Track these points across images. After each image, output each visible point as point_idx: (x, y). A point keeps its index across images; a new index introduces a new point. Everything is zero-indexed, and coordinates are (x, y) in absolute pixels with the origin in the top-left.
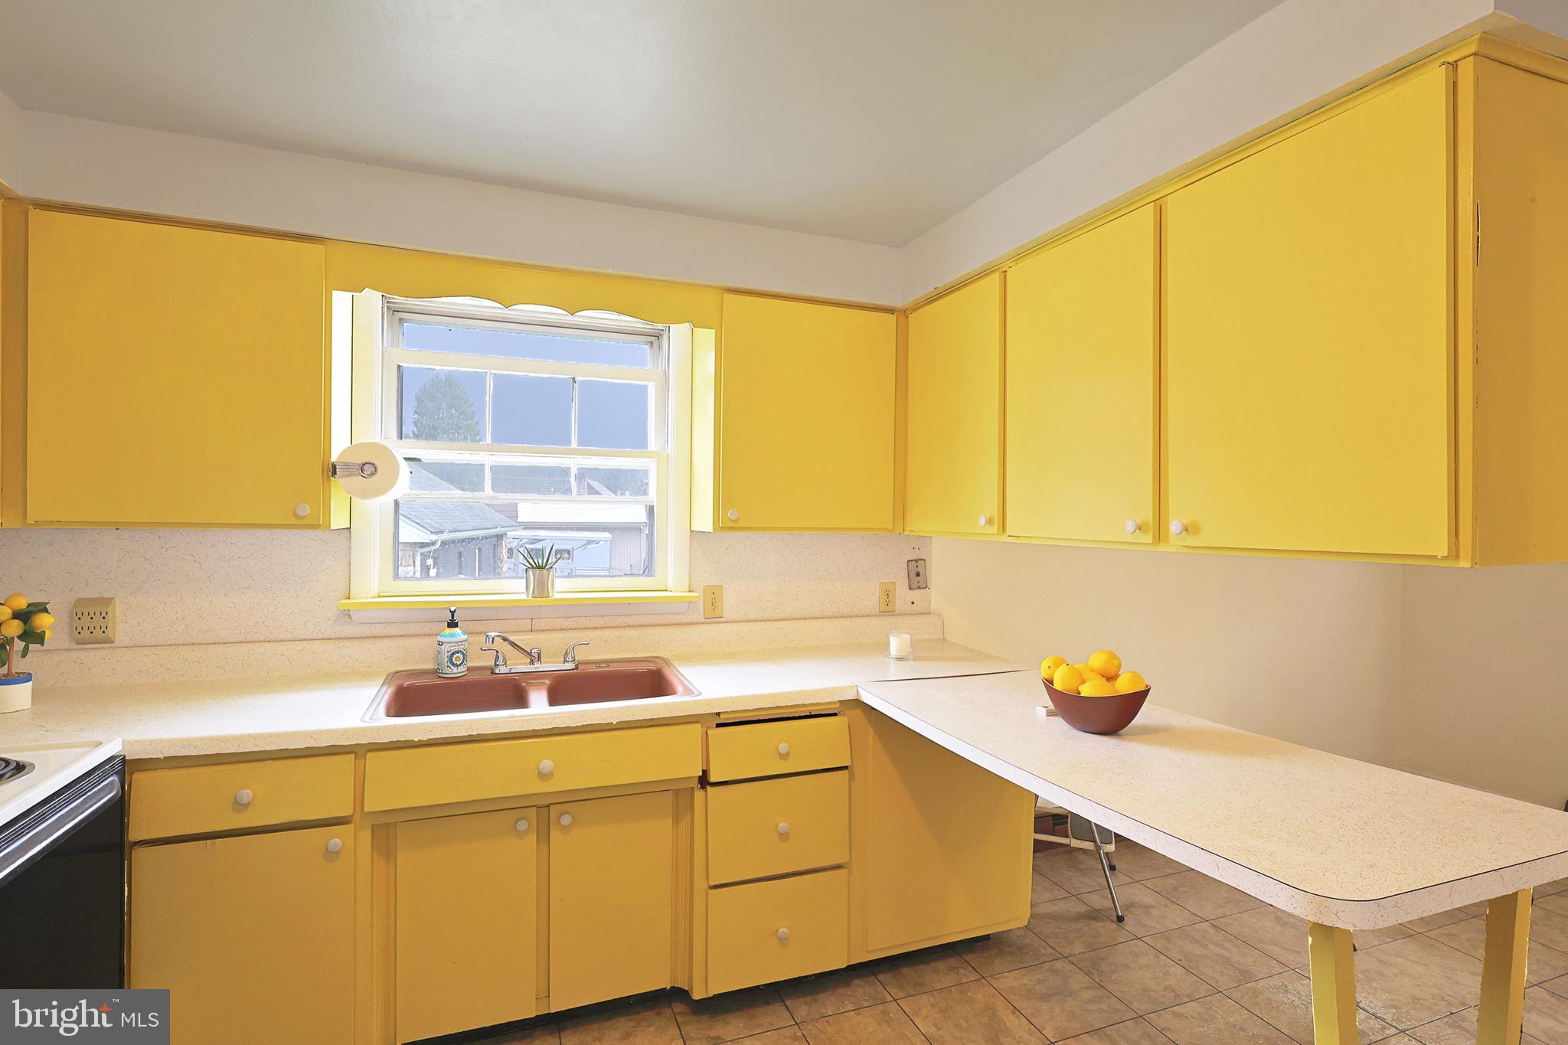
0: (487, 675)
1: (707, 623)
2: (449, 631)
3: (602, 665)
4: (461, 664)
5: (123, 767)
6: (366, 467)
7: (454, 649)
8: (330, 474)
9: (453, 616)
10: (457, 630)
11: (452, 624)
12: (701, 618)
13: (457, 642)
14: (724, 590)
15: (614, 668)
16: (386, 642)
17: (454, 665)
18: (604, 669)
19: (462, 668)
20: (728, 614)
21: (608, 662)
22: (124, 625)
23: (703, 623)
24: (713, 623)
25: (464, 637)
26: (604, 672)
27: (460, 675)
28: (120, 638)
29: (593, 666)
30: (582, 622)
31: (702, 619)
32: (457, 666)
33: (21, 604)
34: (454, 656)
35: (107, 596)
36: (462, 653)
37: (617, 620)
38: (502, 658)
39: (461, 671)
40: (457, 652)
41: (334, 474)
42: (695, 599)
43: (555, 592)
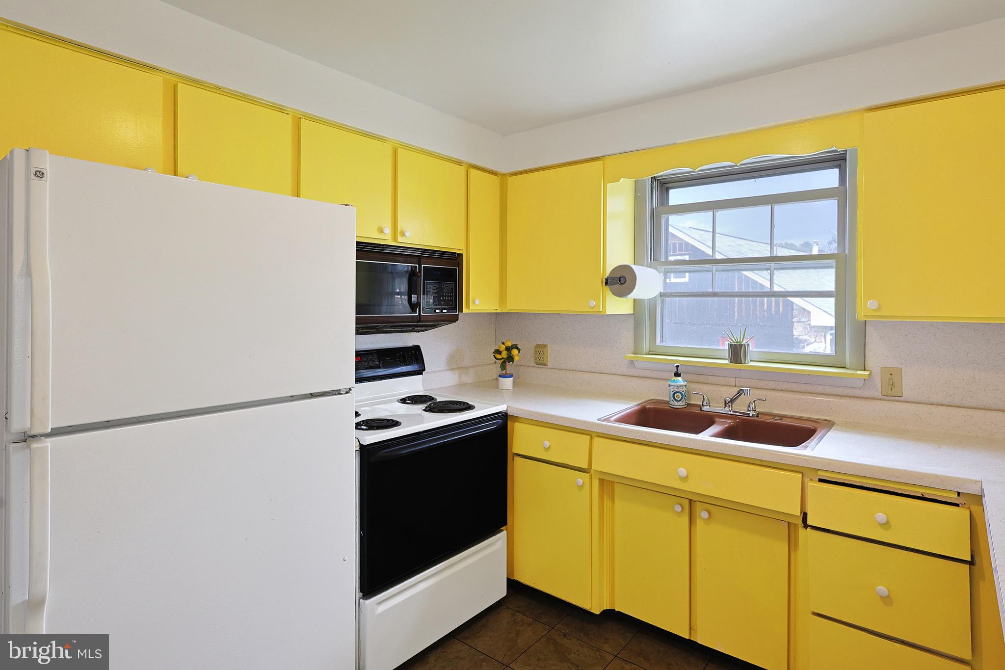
0: (697, 411)
1: (884, 400)
2: (676, 378)
3: (776, 418)
4: (680, 400)
5: (504, 417)
6: (621, 279)
7: (676, 390)
8: (604, 284)
9: (677, 370)
10: (680, 379)
11: (677, 375)
12: (878, 394)
13: (677, 386)
14: (903, 372)
15: (786, 422)
16: (649, 382)
17: (675, 400)
18: (777, 421)
19: (681, 403)
20: (907, 394)
21: (782, 417)
22: (551, 358)
23: (881, 399)
24: (891, 401)
25: (683, 383)
26: (777, 424)
27: (681, 407)
28: (550, 365)
29: (770, 418)
30: (772, 385)
31: (880, 396)
32: (678, 401)
33: (509, 344)
34: (676, 395)
35: (545, 344)
36: (681, 393)
37: (800, 386)
38: (707, 401)
39: (680, 405)
40: (678, 392)
41: (606, 284)
42: (867, 377)
43: (749, 360)
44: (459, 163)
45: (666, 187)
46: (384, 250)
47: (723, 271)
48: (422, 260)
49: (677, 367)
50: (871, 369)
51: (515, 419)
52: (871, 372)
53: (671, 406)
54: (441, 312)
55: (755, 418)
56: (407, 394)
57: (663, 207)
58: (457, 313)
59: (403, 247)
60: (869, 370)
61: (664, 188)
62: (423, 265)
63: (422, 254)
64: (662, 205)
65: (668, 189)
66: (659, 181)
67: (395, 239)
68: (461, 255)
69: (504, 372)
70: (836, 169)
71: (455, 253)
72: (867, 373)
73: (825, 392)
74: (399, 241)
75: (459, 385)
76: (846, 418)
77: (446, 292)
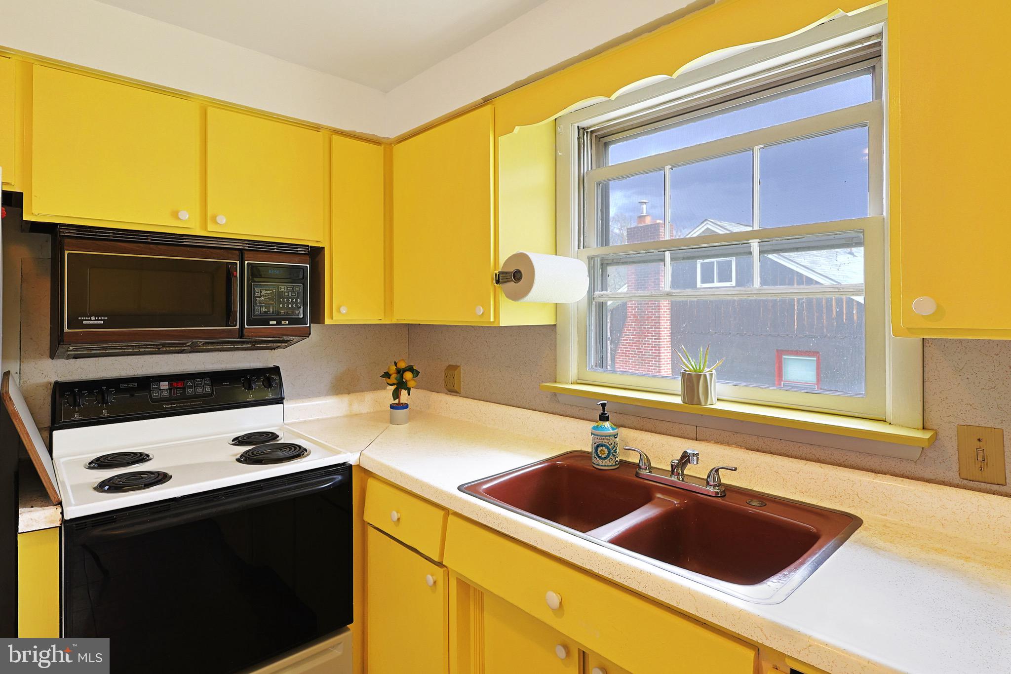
0: (630, 475)
1: (963, 487)
2: (601, 422)
4: (606, 458)
6: (516, 274)
7: (600, 441)
8: (495, 282)
9: (604, 410)
10: (607, 424)
11: (603, 417)
12: (952, 475)
13: (603, 436)
14: (1006, 436)
15: (769, 512)
16: (576, 423)
17: (599, 456)
18: (754, 508)
19: (608, 462)
21: (765, 500)
22: (464, 384)
23: (958, 486)
24: (979, 491)
25: (611, 431)
27: (607, 468)
28: (462, 391)
30: (754, 442)
31: (957, 480)
32: (602, 459)
33: (402, 365)
34: (599, 449)
35: (458, 364)
36: (607, 447)
37: (801, 448)
38: (646, 462)
39: (606, 464)
40: (602, 446)
41: (498, 282)
42: (926, 445)
43: (714, 400)
44: (317, 128)
45: (604, 142)
46: (183, 242)
47: (684, 259)
48: (246, 256)
49: (603, 405)
50: (935, 427)
51: (367, 473)
52: (936, 432)
53: (594, 465)
54: (279, 323)
55: (720, 500)
56: (247, 431)
57: (600, 170)
58: (308, 325)
59: (216, 238)
60: (933, 430)
61: (601, 144)
62: (246, 262)
63: (249, 247)
64: (599, 167)
65: (606, 145)
66: (594, 135)
67: (205, 227)
68: (322, 249)
69: (397, 401)
70: (868, 76)
71: (308, 246)
72: (927, 435)
73: (846, 463)
74: (209, 230)
75: (346, 416)
76: (886, 515)
77: (290, 298)
